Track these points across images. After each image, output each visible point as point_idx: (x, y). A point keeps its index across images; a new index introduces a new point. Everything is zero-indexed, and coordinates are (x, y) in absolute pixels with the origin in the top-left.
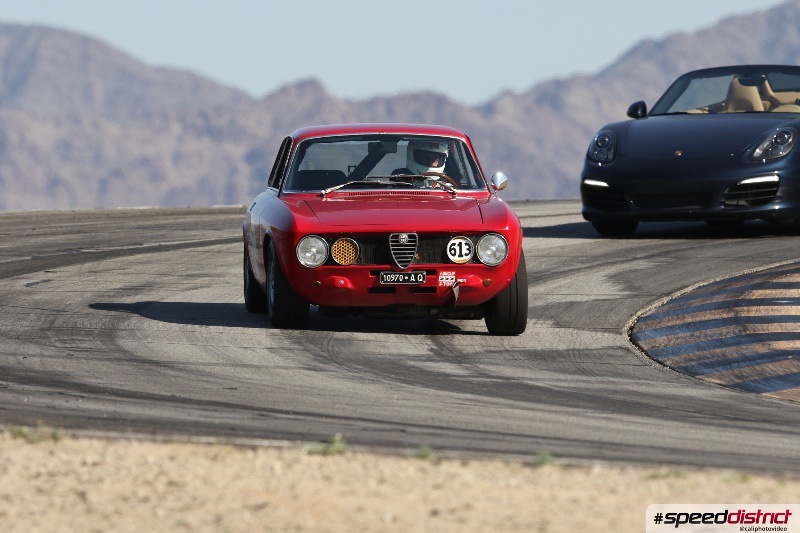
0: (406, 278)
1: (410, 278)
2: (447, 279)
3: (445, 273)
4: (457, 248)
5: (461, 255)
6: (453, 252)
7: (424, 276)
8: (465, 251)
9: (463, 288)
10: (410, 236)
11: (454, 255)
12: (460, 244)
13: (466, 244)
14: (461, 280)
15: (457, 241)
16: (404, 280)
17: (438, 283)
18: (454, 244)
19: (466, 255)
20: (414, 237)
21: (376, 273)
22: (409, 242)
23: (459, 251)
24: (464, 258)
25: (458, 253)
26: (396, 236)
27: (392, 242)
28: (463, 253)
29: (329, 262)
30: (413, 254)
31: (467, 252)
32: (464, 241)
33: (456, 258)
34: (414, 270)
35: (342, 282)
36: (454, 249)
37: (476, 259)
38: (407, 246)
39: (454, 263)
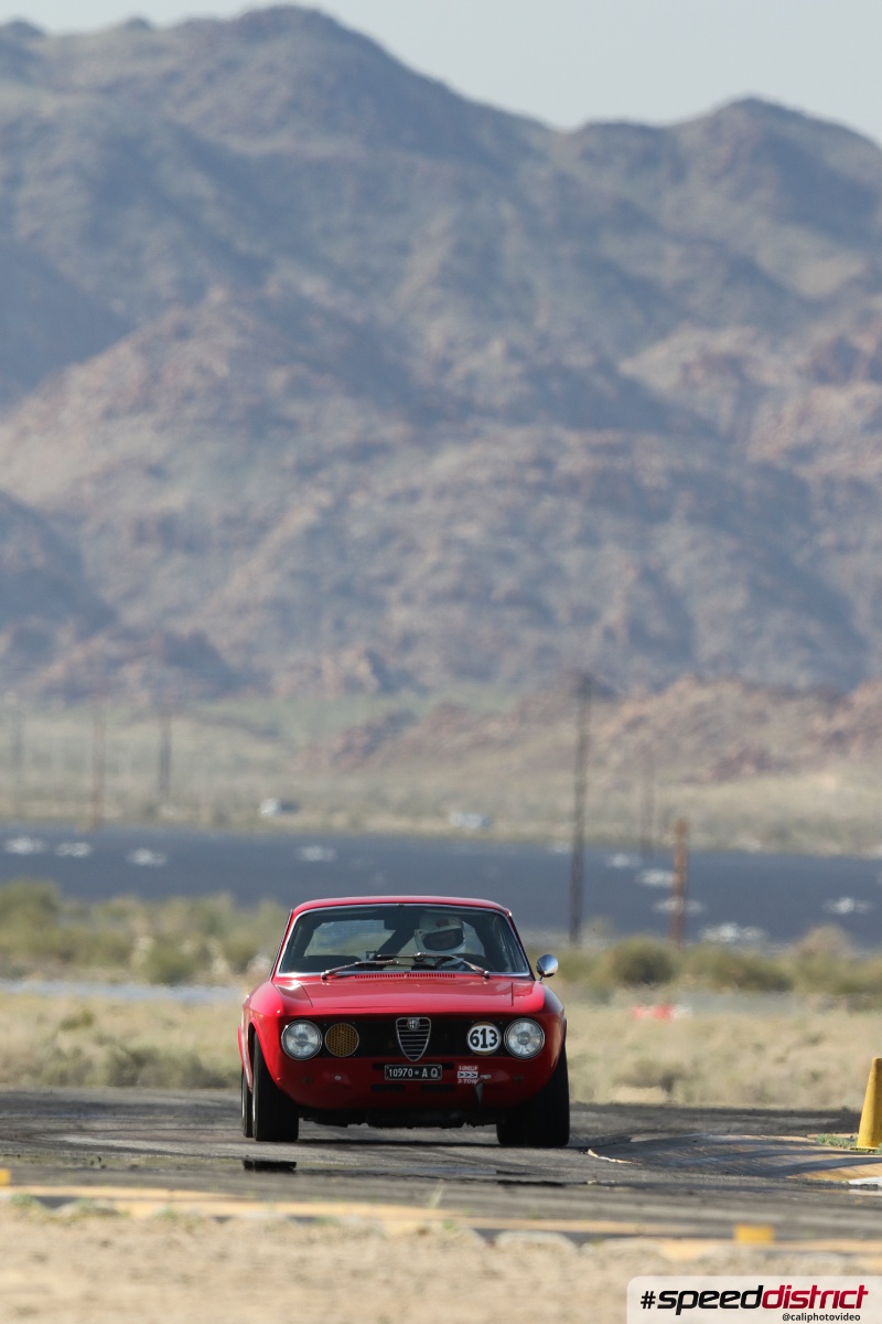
0: (417, 1073)
1: (421, 1073)
2: (467, 1074)
3: (466, 1068)
4: (480, 1037)
5: (484, 1046)
6: (475, 1041)
7: (439, 1070)
8: (489, 1040)
9: (486, 1085)
10: (422, 1022)
11: (476, 1045)
12: (484, 1032)
13: (491, 1032)
14: (486, 1077)
15: (480, 1028)
16: (414, 1076)
17: (457, 1079)
18: (476, 1032)
19: (492, 1045)
20: (427, 1022)
21: (380, 1067)
22: (421, 1028)
23: (483, 1039)
24: (490, 1049)
25: (481, 1042)
26: (405, 1022)
27: (399, 1028)
28: (488, 1043)
29: (322, 1052)
30: (424, 1042)
31: (493, 1041)
32: (488, 1028)
33: (479, 1049)
34: (427, 1061)
35: (338, 1078)
36: (477, 1038)
37: (504, 1049)
38: (416, 1033)
39: (477, 1054)
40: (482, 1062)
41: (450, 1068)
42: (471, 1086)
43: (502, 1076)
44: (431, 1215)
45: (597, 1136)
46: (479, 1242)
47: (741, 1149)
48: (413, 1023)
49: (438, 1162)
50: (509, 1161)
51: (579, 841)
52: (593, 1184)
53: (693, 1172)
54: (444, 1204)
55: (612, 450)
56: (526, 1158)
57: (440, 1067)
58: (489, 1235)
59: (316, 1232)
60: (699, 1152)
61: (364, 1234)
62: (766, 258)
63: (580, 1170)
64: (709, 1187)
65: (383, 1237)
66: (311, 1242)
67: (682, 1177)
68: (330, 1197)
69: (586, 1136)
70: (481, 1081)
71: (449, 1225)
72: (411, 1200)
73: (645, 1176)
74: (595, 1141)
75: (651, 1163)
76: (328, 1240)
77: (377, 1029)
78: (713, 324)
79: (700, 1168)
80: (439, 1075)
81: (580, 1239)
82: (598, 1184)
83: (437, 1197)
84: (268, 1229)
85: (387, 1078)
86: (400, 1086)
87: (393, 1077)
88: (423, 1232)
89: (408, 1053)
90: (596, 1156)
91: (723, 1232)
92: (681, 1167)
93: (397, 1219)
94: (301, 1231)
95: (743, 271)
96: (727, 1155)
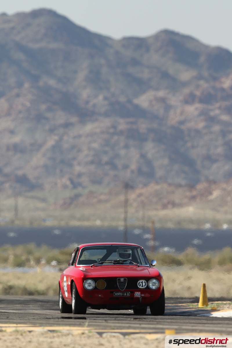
0: (123, 294)
1: (124, 294)
2: (137, 294)
3: (137, 293)
4: (141, 284)
6: (139, 285)
7: (129, 294)
8: (144, 285)
9: (143, 298)
10: (124, 279)
11: (140, 286)
12: (142, 282)
13: (144, 282)
14: (142, 295)
15: (141, 281)
16: (122, 295)
17: (134, 296)
18: (140, 282)
19: (144, 286)
20: (126, 279)
21: (112, 292)
22: (124, 281)
23: (142, 284)
24: (144, 287)
25: (141, 285)
26: (120, 279)
27: (118, 281)
28: (143, 285)
29: (95, 288)
30: (125, 285)
31: (145, 285)
32: (143, 281)
33: (141, 287)
34: (126, 291)
35: (100, 296)
36: (140, 284)
37: (148, 287)
38: (123, 282)
39: (140, 289)
40: (142, 291)
41: (133, 293)
42: (138, 298)
43: (147, 295)
48: (122, 280)
57: (130, 292)
70: (142, 296)
77: (111, 281)
80: (129, 295)
85: (114, 296)
86: (118, 298)
87: (116, 295)
89: (120, 288)
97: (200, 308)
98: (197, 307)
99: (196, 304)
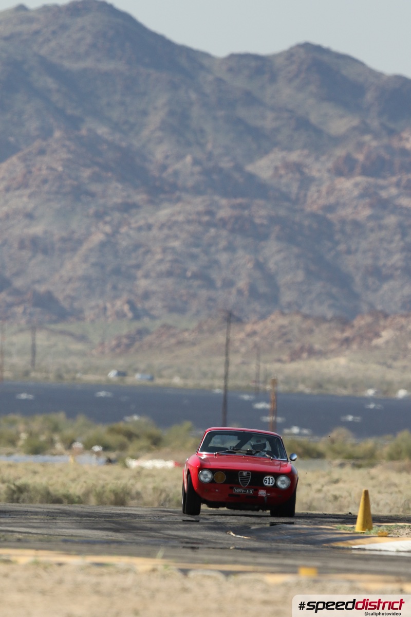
2: (262, 493)
3: (262, 491)
14: (268, 494)
16: (244, 492)
17: (258, 494)
21: (232, 488)
29: (212, 481)
34: (249, 488)
40: (268, 489)
41: (256, 491)
42: (263, 497)
43: (274, 495)
44: (158, 562)
45: (234, 526)
46: (179, 575)
47: (302, 532)
49: (160, 538)
50: (193, 537)
51: (226, 388)
52: (233, 549)
53: (279, 543)
54: (164, 557)
55: (242, 207)
56: (202, 535)
57: (252, 490)
58: (185, 572)
59: (104, 570)
60: (282, 533)
61: (127, 571)
62: (314, 118)
63: (226, 542)
64: (286, 550)
65: (135, 573)
66: (101, 575)
67: (274, 545)
68: (111, 553)
69: (230, 525)
70: (267, 496)
71: (166, 566)
72: (149, 555)
73: (256, 544)
74: (234, 528)
75: (260, 539)
76: (110, 574)
78: (289, 149)
79: (283, 541)
80: (252, 493)
81: (227, 574)
82: (236, 548)
83: (161, 553)
84: (83, 569)
85: (234, 492)
86: (238, 496)
87: (237, 492)
88: (154, 570)
90: (234, 535)
91: (294, 570)
92: (274, 540)
93: (142, 564)
94: (97, 570)
95: (303, 124)
96: (295, 534)
97: (357, 533)
98: (352, 532)
99: (352, 526)
